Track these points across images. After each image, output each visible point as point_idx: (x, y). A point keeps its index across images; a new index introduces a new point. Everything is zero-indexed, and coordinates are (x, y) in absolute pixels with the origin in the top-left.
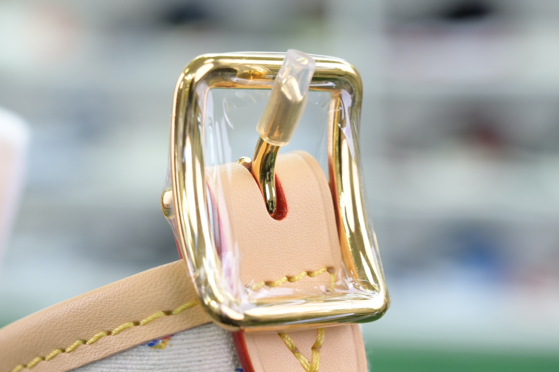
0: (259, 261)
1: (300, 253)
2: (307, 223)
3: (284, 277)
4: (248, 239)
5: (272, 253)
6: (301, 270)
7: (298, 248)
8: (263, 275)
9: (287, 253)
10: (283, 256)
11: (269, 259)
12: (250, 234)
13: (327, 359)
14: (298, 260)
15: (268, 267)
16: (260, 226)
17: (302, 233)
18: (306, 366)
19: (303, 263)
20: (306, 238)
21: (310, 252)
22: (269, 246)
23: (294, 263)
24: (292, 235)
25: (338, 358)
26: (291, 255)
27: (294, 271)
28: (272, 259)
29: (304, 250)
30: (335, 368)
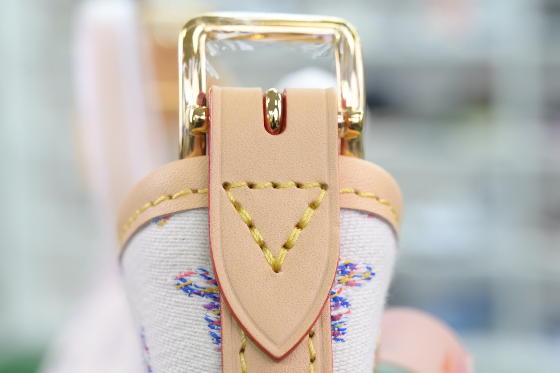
0: (244, 164)
1: (291, 166)
2: (305, 143)
3: (269, 182)
4: (236, 145)
5: (259, 160)
6: (289, 181)
7: (290, 161)
8: (245, 177)
9: (276, 163)
10: (271, 165)
11: (254, 165)
12: (239, 141)
13: (294, 258)
14: (287, 171)
15: (252, 171)
16: (251, 136)
17: (296, 150)
18: (269, 260)
19: (292, 175)
20: (300, 154)
21: (303, 167)
22: (258, 154)
23: (281, 173)
24: (285, 150)
25: (305, 260)
26: (280, 166)
27: (280, 179)
28: (258, 165)
29: (296, 164)
30: (300, 267)
